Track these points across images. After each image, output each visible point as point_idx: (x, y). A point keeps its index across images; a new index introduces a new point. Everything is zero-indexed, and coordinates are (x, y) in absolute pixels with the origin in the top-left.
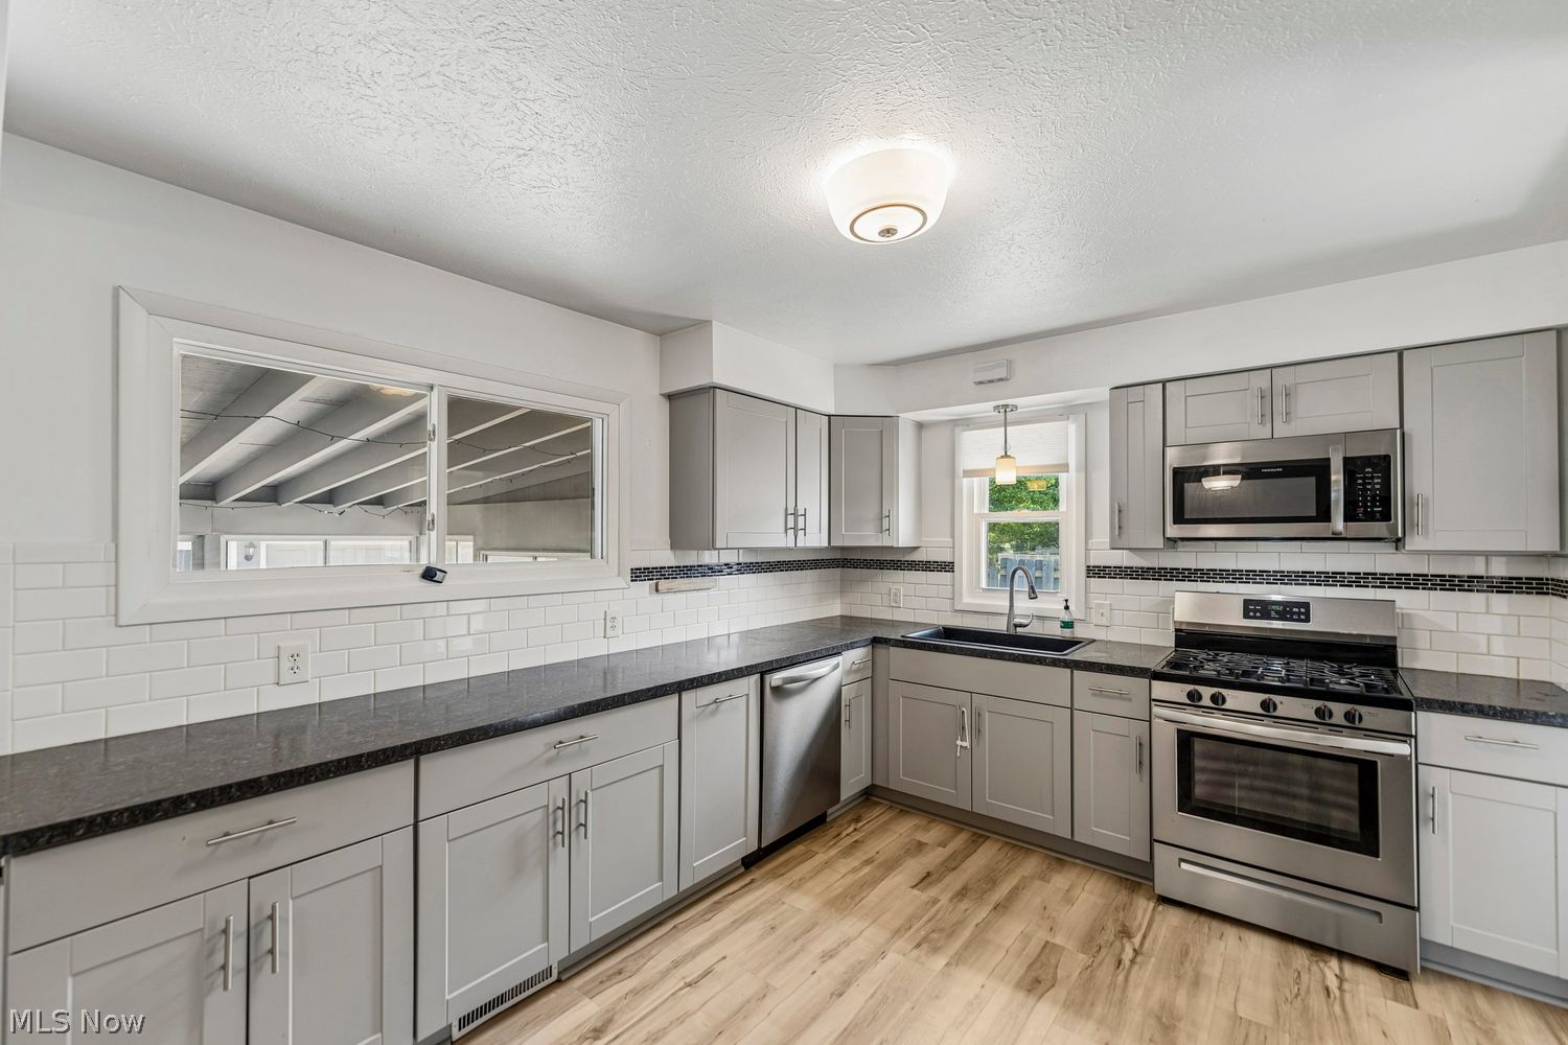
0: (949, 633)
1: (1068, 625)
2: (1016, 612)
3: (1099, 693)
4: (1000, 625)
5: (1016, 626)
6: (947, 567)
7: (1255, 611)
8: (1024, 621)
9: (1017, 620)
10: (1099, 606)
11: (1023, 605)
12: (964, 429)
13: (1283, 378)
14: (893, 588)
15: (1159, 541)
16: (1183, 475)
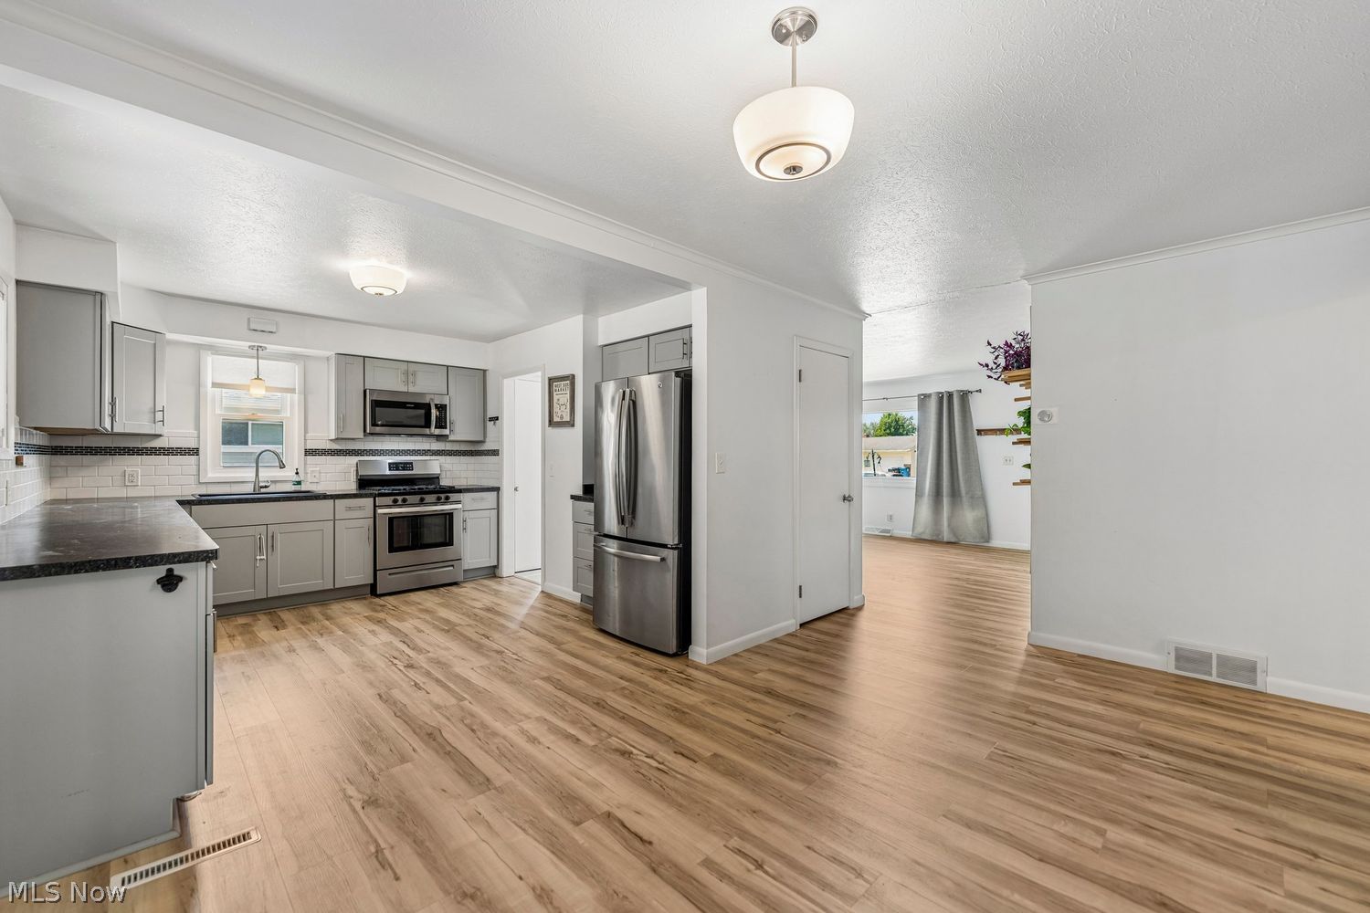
0: (205, 499)
1: (299, 483)
2: (260, 479)
3: (349, 509)
4: (248, 490)
5: (262, 488)
6: (194, 452)
7: (394, 468)
8: (267, 484)
9: (261, 484)
10: (312, 471)
11: (266, 475)
12: (212, 354)
13: (412, 367)
14: (129, 470)
15: (361, 435)
16: (377, 404)
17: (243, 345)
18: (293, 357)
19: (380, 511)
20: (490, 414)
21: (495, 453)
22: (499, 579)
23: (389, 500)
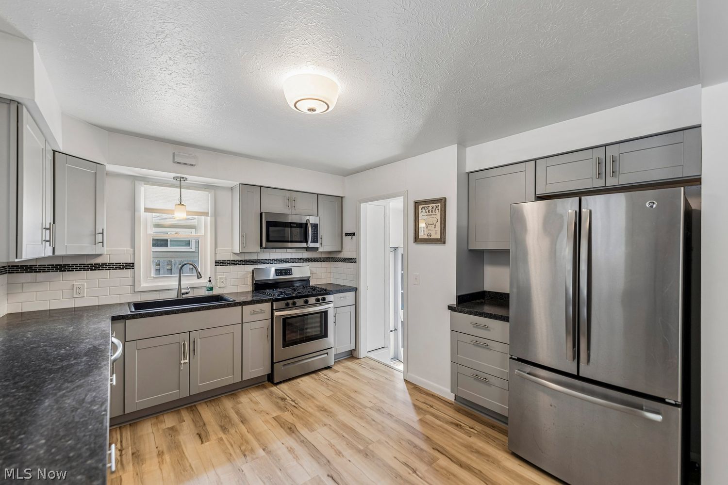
0: (138, 306)
1: (211, 289)
2: (182, 287)
3: (253, 313)
4: (172, 295)
5: (183, 294)
6: (130, 266)
7: (279, 273)
8: (187, 291)
9: (183, 291)
10: (221, 278)
11: (186, 283)
12: (144, 184)
13: (294, 194)
14: (76, 283)
15: (258, 249)
16: (269, 224)
17: (169, 176)
18: (207, 187)
19: (277, 314)
20: (347, 230)
21: (353, 261)
22: (358, 361)
23: (282, 304)
